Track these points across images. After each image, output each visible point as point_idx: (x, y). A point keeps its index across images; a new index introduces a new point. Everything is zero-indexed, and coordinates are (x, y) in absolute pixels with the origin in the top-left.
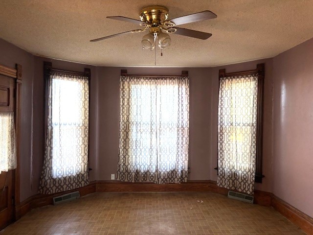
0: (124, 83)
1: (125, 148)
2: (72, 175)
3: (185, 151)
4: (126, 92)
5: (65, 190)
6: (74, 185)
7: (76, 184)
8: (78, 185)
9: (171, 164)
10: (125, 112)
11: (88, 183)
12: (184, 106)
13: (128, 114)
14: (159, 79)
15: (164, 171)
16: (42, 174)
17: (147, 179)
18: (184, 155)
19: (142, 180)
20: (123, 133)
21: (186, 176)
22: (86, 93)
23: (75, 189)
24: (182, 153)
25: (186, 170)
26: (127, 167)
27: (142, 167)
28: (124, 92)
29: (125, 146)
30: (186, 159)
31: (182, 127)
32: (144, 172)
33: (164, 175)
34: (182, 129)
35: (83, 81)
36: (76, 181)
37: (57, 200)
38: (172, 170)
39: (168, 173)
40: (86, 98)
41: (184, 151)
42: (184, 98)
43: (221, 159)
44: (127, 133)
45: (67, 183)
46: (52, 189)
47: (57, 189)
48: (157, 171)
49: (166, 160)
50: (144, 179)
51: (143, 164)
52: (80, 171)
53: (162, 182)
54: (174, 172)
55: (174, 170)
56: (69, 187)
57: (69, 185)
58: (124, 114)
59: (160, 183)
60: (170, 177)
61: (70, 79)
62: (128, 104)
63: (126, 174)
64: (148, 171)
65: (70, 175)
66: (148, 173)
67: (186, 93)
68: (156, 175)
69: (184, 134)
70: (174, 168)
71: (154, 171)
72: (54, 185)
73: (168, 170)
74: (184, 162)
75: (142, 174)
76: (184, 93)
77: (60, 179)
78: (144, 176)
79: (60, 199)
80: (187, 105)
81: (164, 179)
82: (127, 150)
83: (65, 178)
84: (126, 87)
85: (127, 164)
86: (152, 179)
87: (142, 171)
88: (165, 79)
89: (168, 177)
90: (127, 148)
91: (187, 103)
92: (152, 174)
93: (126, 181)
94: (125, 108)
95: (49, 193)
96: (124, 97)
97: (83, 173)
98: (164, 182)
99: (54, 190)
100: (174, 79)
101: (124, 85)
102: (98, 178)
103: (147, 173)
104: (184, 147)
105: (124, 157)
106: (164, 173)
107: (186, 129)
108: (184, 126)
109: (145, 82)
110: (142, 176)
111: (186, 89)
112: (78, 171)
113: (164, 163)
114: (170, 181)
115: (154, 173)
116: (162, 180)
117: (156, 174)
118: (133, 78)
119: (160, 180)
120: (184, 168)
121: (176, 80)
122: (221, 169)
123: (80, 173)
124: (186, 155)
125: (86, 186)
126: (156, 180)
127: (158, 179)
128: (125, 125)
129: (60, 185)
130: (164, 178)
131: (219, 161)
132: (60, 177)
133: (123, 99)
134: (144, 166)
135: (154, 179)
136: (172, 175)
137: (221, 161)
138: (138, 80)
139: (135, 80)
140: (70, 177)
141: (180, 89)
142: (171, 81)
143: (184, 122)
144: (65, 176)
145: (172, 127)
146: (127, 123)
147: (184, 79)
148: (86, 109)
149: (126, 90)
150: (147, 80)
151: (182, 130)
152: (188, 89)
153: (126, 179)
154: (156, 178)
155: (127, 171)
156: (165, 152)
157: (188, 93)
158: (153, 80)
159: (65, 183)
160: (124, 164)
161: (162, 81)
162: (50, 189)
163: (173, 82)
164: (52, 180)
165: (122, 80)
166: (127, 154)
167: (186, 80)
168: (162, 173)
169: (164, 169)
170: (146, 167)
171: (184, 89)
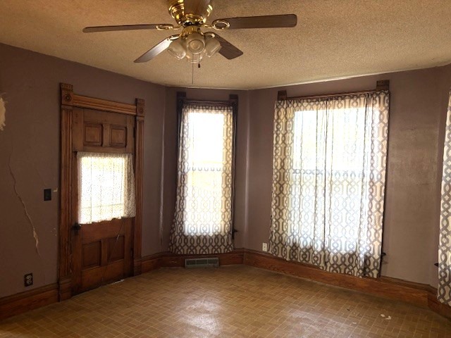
0: (279, 110)
1: (277, 207)
2: (207, 234)
3: (376, 224)
4: (281, 124)
5: (198, 253)
6: (210, 248)
7: (214, 247)
8: (216, 250)
9: (348, 243)
10: (279, 154)
11: (230, 249)
12: (376, 143)
13: (282, 157)
14: (331, 99)
15: (335, 251)
16: (172, 228)
17: (309, 260)
18: (373, 231)
19: (302, 259)
20: (275, 185)
21: (375, 268)
22: (229, 129)
23: (212, 254)
24: (370, 226)
25: (377, 256)
26: (281, 235)
27: (302, 240)
28: (278, 124)
29: (277, 204)
30: (376, 239)
31: (371, 180)
32: (305, 248)
33: (335, 259)
34: (371, 184)
35: (226, 113)
36: (214, 244)
37: (188, 263)
38: (351, 252)
39: (343, 256)
40: (229, 135)
41: (373, 223)
42: (376, 129)
43: (444, 248)
44: (282, 186)
45: (202, 244)
46: (182, 248)
47: (189, 250)
48: (323, 249)
49: (340, 235)
50: (304, 259)
51: (302, 236)
52: (219, 231)
53: (332, 269)
54: (354, 257)
55: (354, 253)
56: (204, 250)
57: (204, 248)
58: (277, 157)
59: (328, 270)
60: (347, 263)
61: (207, 111)
62: (284, 142)
63: (280, 246)
64: (311, 247)
65: (205, 234)
66: (311, 251)
67: (381, 121)
68: (323, 256)
69: (374, 194)
70: (354, 250)
71: (319, 249)
72: (186, 244)
73: (343, 252)
74: (372, 243)
75: (302, 250)
76: (377, 120)
77: (192, 237)
78: (305, 254)
79: (193, 263)
80: (381, 143)
81: (336, 265)
82: (281, 211)
83: (199, 238)
84: (282, 117)
85: (281, 232)
86: (316, 262)
87: (302, 246)
88: (342, 99)
89: (343, 263)
90: (281, 207)
91: (381, 138)
92: (316, 253)
93: (280, 256)
94: (280, 148)
95: (179, 253)
96: (278, 132)
97: (223, 234)
98: (335, 269)
99: (185, 251)
100: (358, 97)
101: (280, 113)
102: (246, 246)
103: (309, 250)
104: (373, 217)
105: (277, 220)
106: (335, 255)
107: (378, 185)
108: (375, 180)
109: (309, 107)
110: (302, 253)
111: (381, 113)
112: (217, 231)
113: (336, 239)
114: (347, 270)
115: (319, 253)
116: (332, 265)
117: (323, 254)
118: (292, 102)
119: (329, 265)
120: (371, 252)
121: (362, 99)
122: (443, 267)
123: (219, 234)
124: (376, 231)
125: (227, 253)
126: (322, 264)
127: (325, 263)
128: (278, 174)
129: (192, 245)
130: (335, 263)
131: (440, 252)
132: (192, 234)
133: (278, 135)
134: (305, 239)
135: (318, 262)
136: (351, 261)
137: (444, 252)
138: (300, 105)
139: (295, 105)
140: (205, 237)
141: (370, 113)
142: (352, 101)
143: (375, 173)
144: (199, 234)
145: (352, 181)
146: (282, 171)
147: (377, 95)
148: (228, 151)
149: (281, 120)
150: (312, 103)
151: (371, 187)
152: (386, 113)
153: (280, 254)
154: (322, 261)
155: (281, 242)
156: (339, 221)
157: (386, 121)
158: (322, 103)
159: (198, 244)
160: (277, 232)
161: (337, 102)
162: (180, 248)
163: (357, 103)
164: (183, 237)
165: (277, 107)
166: (281, 217)
167: (382, 96)
168: (332, 254)
169: (335, 248)
170: (309, 240)
171: (377, 113)
